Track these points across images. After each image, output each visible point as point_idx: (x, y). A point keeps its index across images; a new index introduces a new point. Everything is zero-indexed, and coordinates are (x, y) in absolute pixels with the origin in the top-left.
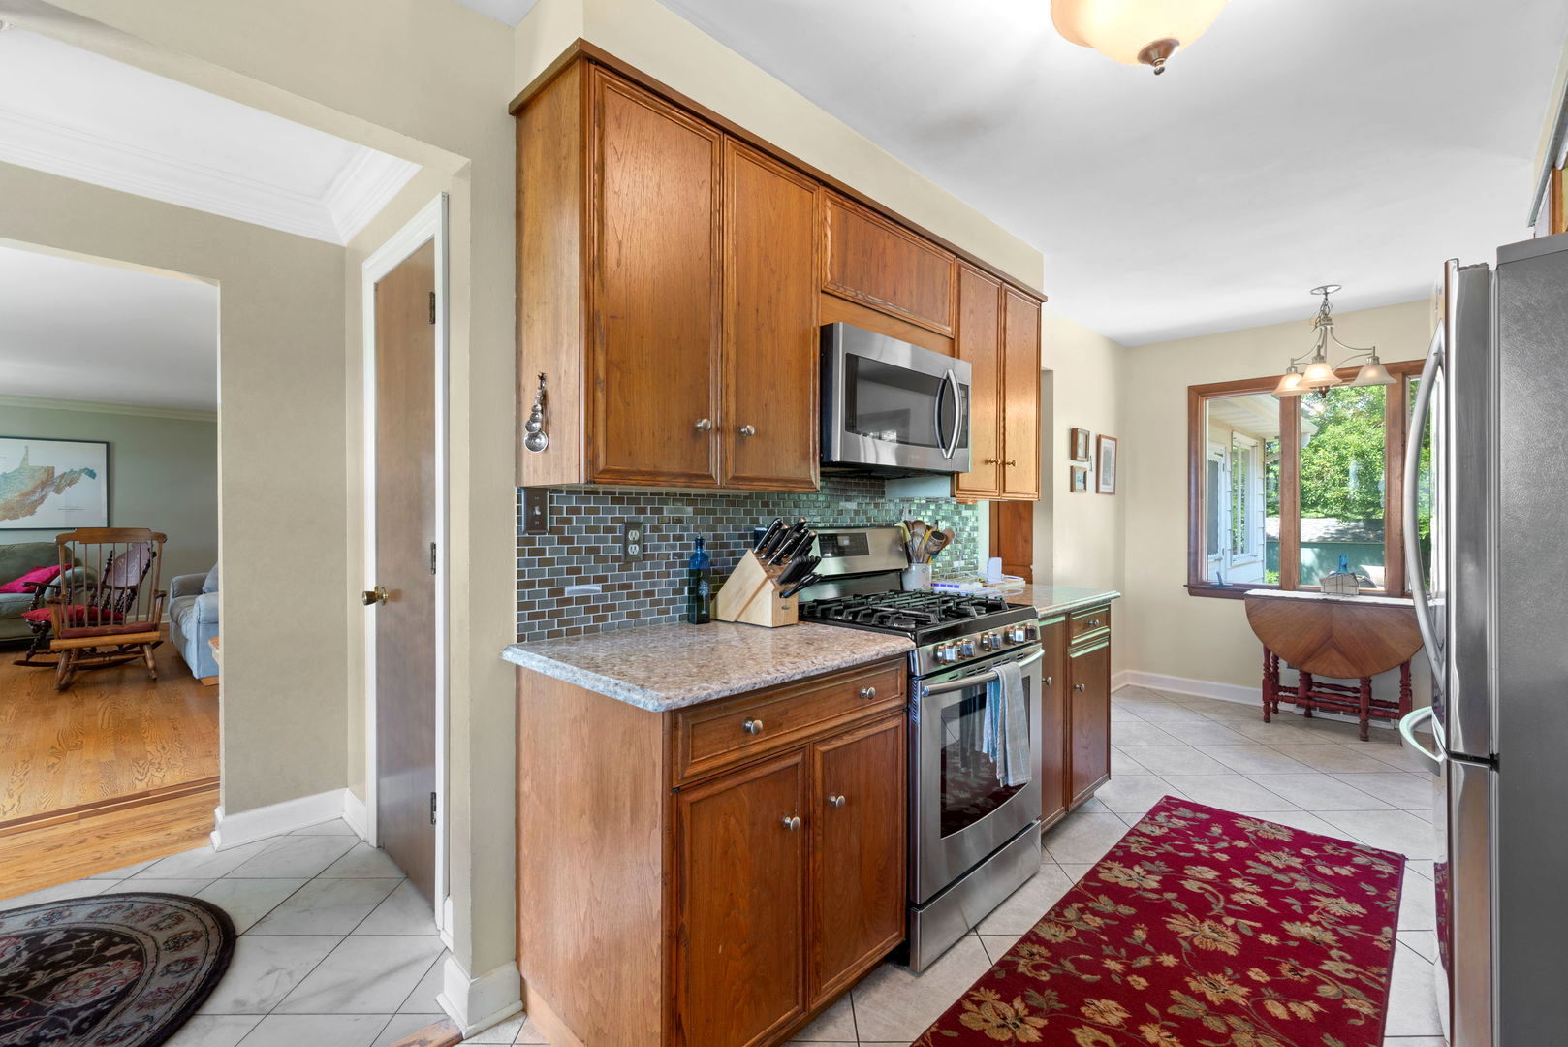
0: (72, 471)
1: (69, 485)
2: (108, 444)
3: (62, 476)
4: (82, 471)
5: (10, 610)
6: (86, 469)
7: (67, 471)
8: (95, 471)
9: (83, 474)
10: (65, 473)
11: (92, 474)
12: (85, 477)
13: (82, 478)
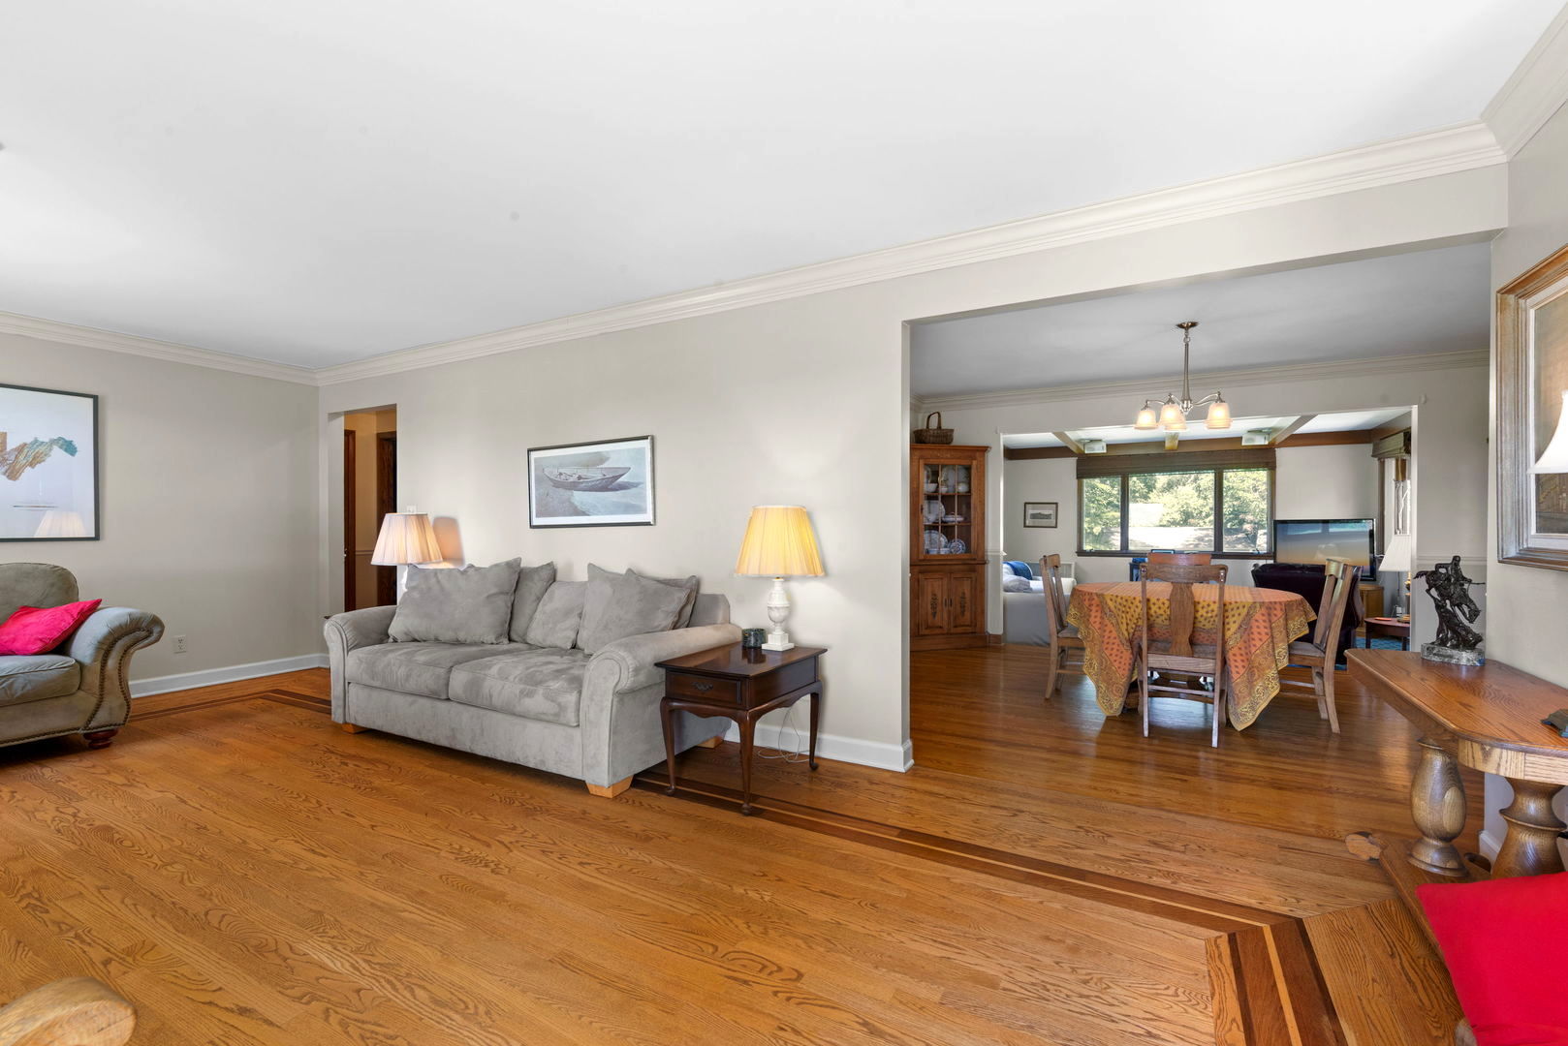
0: (36, 441)
1: (32, 465)
2: (95, 398)
3: (20, 449)
4: (53, 442)
5: (29, 687)
6: (60, 439)
7: (29, 440)
8: (75, 443)
9: (56, 448)
10: (25, 444)
11: (70, 448)
12: (57, 452)
13: (52, 453)
